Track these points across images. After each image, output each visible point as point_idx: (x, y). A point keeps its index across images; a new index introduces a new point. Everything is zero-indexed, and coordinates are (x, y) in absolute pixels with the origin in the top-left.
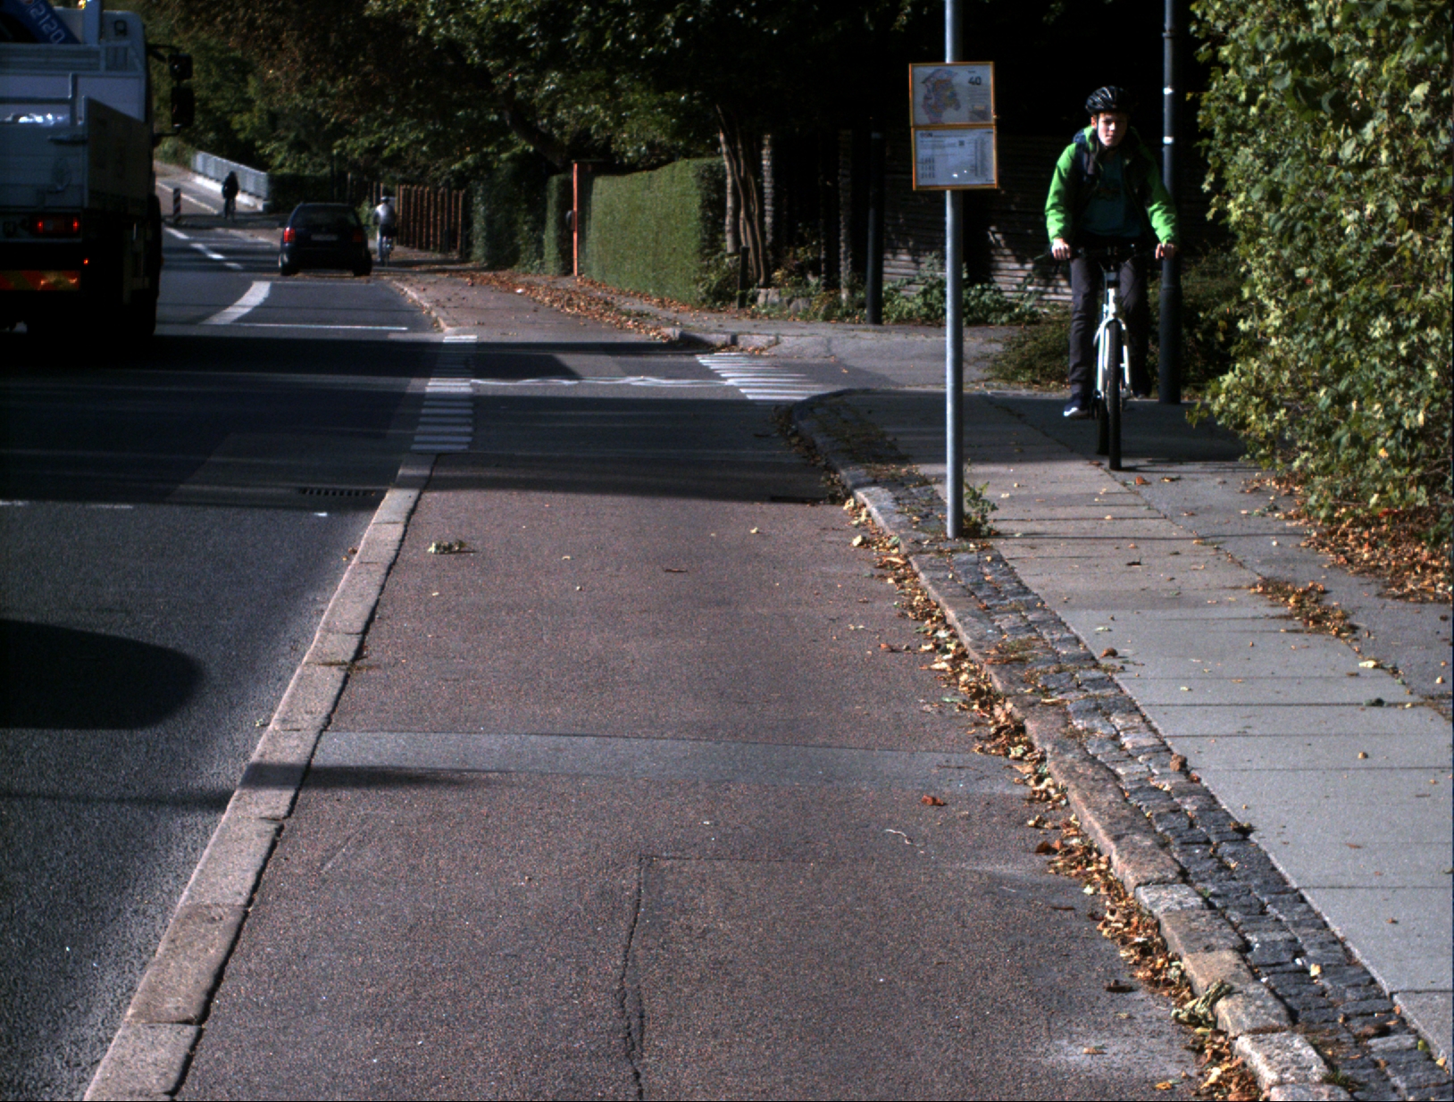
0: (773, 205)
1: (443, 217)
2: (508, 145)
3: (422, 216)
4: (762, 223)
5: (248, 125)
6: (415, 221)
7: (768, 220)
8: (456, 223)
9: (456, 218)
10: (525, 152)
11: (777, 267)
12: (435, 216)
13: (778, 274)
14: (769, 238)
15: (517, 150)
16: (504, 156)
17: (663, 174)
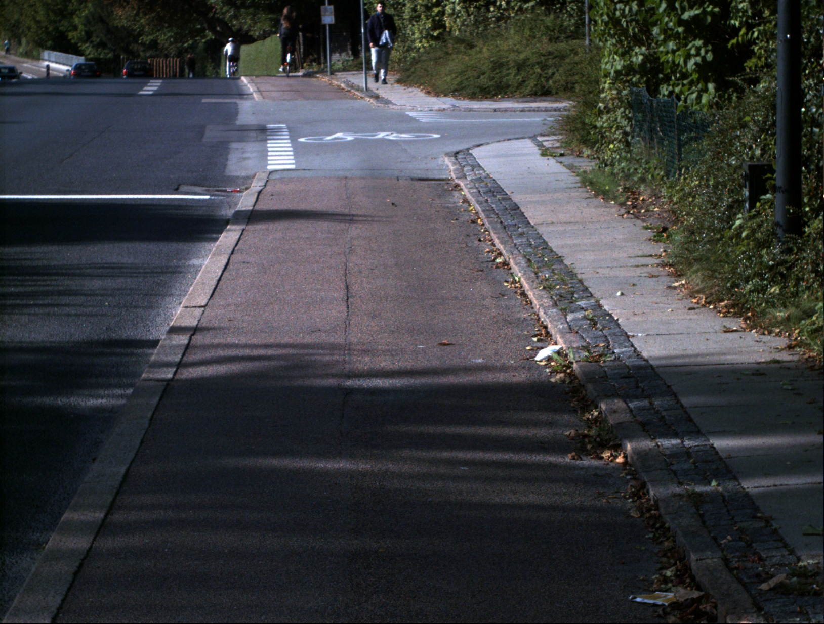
0: (303, 45)
2: (204, 37)
4: (300, 52)
5: (75, 36)
7: (302, 50)
10: (211, 39)
11: (304, 62)
13: (305, 65)
14: (302, 56)
15: (208, 38)
16: (204, 41)
17: (268, 40)
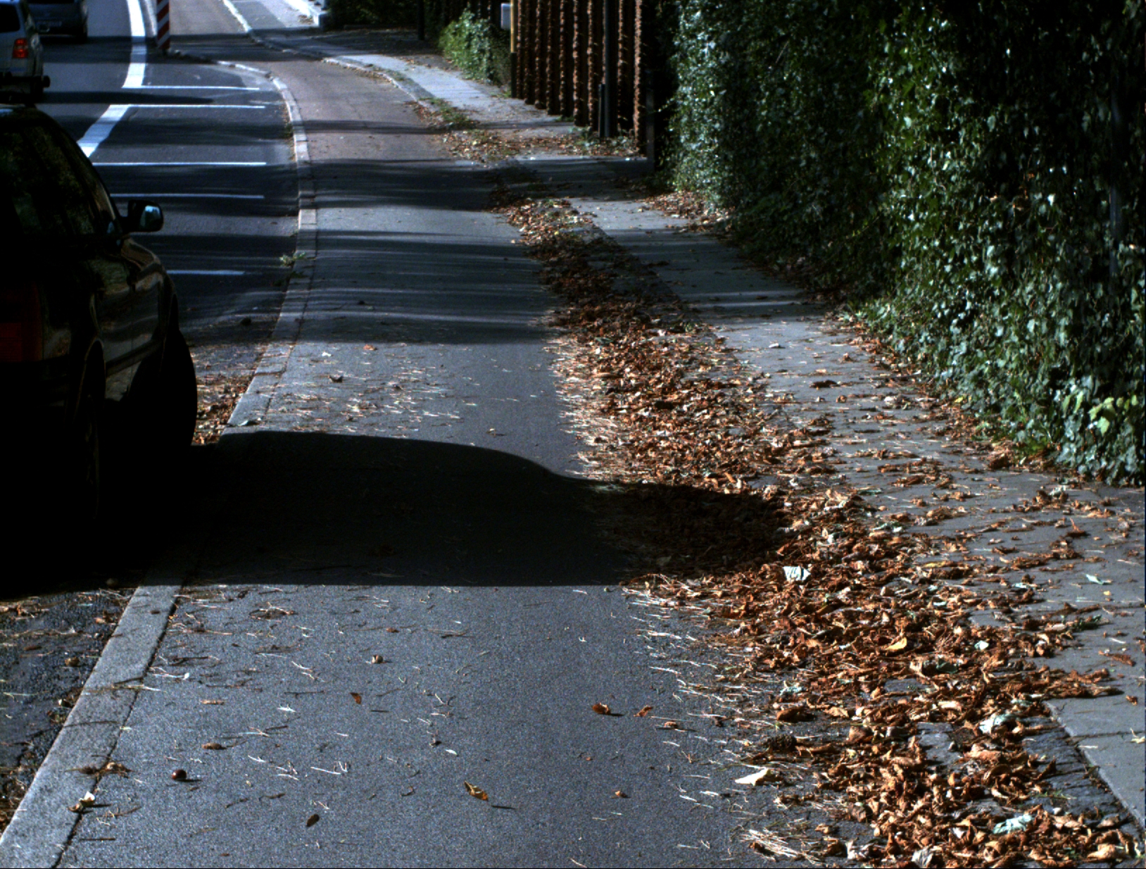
1: (597, 50)
3: (555, 44)
6: (543, 53)
8: (629, 68)
9: (629, 56)
12: (581, 49)
